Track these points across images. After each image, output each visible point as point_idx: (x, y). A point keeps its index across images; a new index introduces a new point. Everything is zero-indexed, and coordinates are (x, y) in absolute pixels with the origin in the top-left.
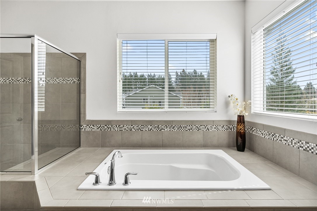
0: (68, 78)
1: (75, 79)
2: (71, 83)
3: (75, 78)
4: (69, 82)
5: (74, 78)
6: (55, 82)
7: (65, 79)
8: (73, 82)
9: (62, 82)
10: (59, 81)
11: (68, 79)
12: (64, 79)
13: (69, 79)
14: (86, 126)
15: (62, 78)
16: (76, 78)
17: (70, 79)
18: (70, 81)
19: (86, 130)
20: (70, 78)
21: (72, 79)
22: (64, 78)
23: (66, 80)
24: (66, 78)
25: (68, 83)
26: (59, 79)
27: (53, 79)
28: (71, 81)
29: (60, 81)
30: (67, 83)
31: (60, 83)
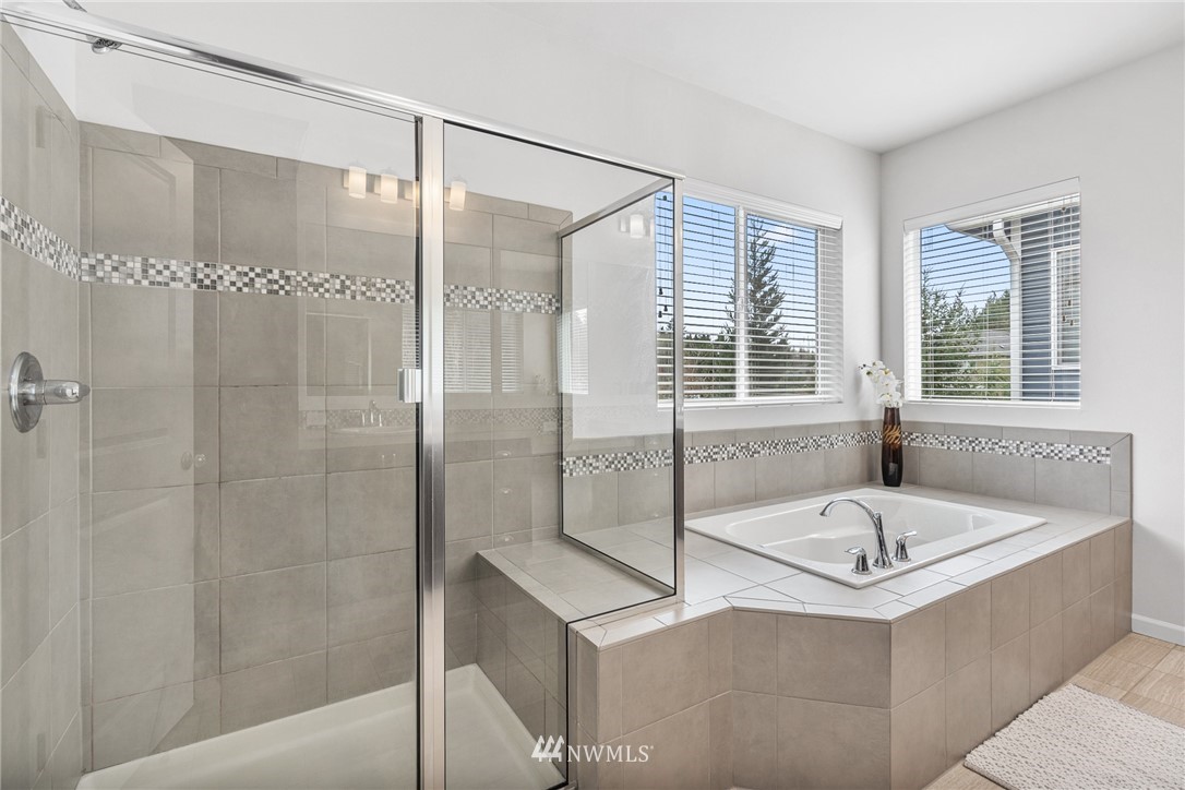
0: (518, 293)
1: (540, 299)
2: (528, 310)
3: (540, 296)
4: (521, 305)
5: (536, 295)
6: (470, 301)
7: (506, 296)
8: (532, 307)
9: (498, 304)
10: (486, 298)
11: (517, 297)
12: (502, 295)
13: (522, 298)
14: (574, 462)
15: (498, 291)
16: (543, 295)
17: (525, 298)
18: (525, 302)
19: (574, 474)
20: (525, 294)
21: (529, 298)
22: (502, 292)
23: (510, 300)
24: (509, 292)
25: (517, 309)
26: (486, 295)
27: (465, 292)
28: (529, 302)
29: (489, 299)
30: (514, 309)
31: (489, 307)
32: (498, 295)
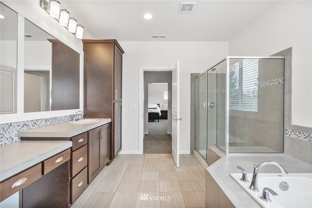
0: (274, 80)
1: (280, 80)
2: (277, 84)
3: (280, 79)
4: (275, 83)
5: (279, 79)
6: (264, 85)
7: (271, 81)
8: (278, 83)
9: (269, 84)
10: (267, 83)
11: (274, 81)
12: (270, 81)
13: (275, 81)
14: (291, 132)
15: (269, 81)
16: (281, 78)
17: (276, 80)
18: (276, 82)
19: (291, 136)
20: (276, 79)
21: (277, 80)
22: (270, 80)
23: (272, 82)
24: (272, 80)
25: (274, 84)
26: (267, 82)
27: (263, 83)
28: (277, 82)
29: (268, 83)
30: (273, 84)
31: (268, 85)
32: (270, 82)
